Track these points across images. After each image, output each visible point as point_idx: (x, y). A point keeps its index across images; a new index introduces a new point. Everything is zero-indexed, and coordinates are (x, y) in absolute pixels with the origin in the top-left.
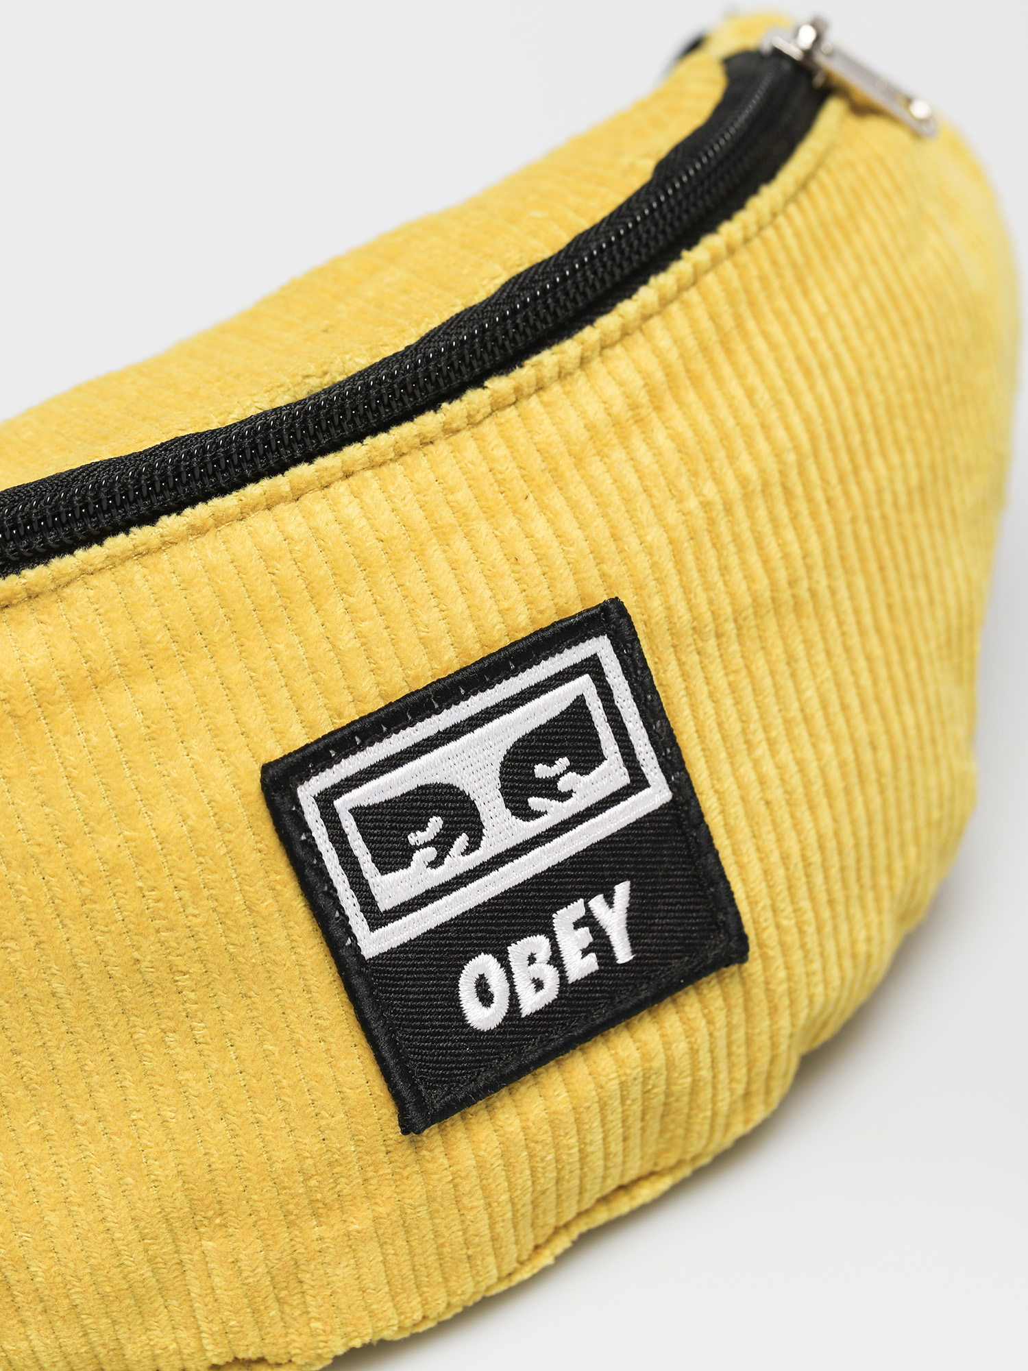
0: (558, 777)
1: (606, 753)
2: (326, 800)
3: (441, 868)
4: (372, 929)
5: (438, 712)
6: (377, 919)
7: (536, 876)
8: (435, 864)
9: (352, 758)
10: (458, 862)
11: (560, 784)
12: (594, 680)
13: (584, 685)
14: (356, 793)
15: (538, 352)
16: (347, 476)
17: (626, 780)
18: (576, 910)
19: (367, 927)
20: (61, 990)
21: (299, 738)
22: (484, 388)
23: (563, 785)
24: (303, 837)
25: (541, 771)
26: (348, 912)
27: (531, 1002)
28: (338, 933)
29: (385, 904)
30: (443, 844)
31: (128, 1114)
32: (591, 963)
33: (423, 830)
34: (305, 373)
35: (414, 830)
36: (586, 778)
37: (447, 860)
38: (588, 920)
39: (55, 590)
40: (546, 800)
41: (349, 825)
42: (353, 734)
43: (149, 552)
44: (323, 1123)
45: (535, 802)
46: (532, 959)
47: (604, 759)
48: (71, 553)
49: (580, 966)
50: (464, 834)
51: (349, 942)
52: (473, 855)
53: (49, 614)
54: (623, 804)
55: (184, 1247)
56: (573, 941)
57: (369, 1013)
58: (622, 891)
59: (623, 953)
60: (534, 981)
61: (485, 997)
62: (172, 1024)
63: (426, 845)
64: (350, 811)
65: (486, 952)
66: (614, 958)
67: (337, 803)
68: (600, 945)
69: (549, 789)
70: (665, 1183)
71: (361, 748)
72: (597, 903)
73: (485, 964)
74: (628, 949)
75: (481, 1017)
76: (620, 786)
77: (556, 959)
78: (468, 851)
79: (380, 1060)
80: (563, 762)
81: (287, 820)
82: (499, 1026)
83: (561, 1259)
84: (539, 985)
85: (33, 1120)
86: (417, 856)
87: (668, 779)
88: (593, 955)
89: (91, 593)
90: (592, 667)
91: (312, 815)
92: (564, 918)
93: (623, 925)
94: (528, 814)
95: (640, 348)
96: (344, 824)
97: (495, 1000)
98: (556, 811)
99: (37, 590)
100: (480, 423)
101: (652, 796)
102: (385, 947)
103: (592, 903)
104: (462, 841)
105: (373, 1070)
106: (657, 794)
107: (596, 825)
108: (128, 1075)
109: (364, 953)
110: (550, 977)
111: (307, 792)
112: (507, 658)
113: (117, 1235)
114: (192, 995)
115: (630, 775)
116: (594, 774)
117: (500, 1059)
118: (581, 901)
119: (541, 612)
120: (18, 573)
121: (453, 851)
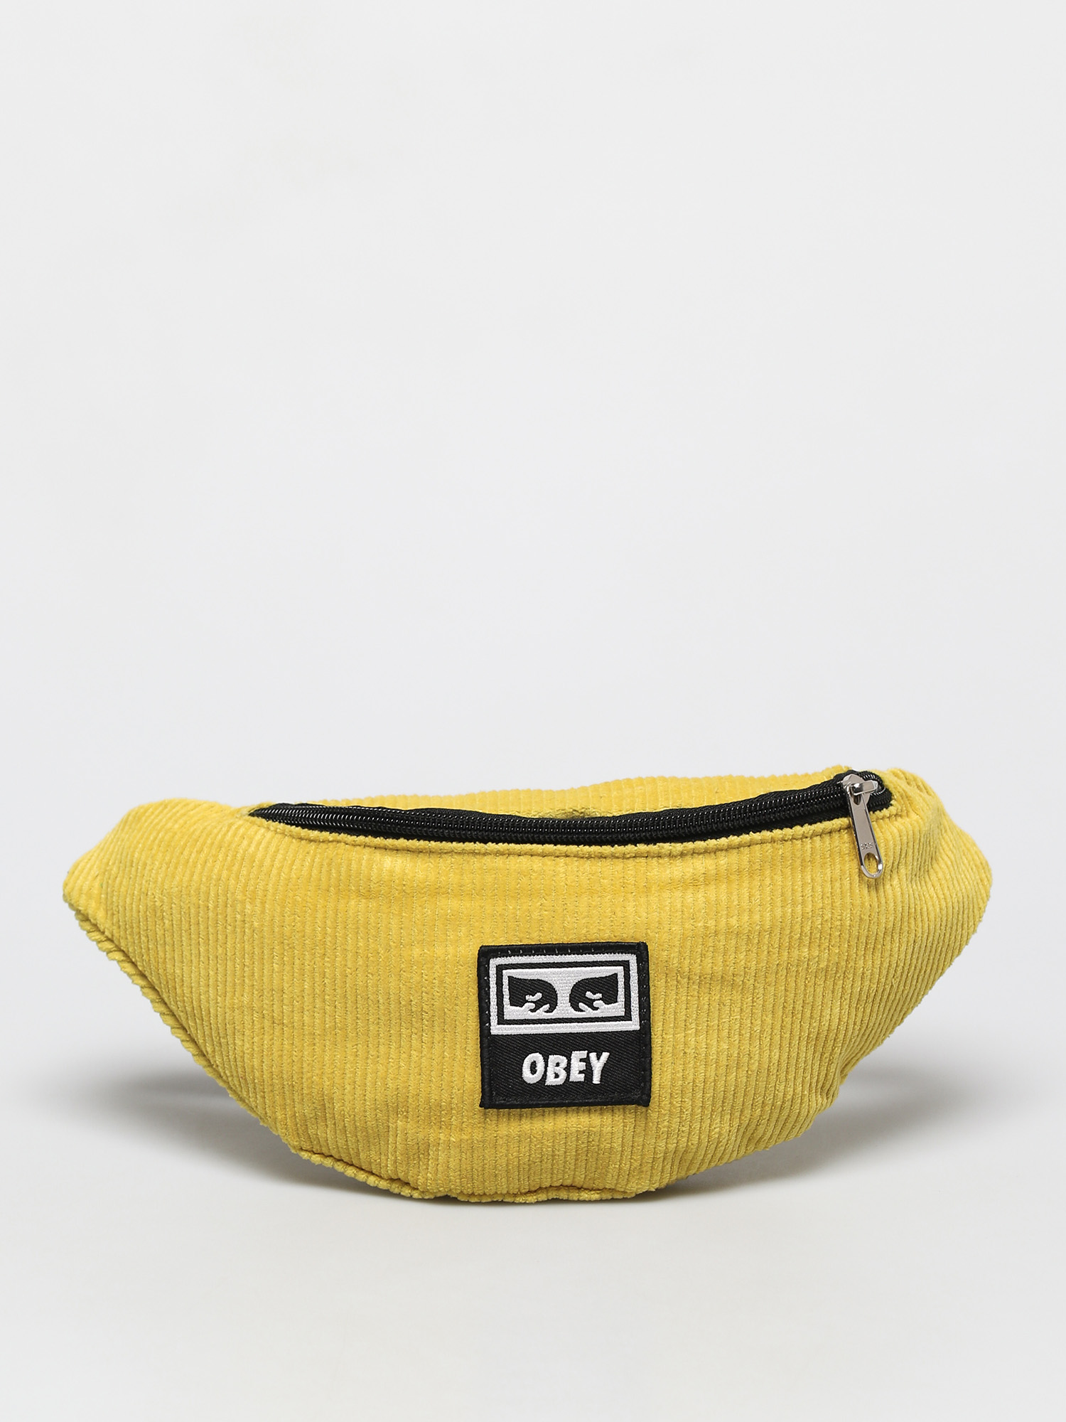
0: (595, 1000)
1: (619, 1000)
2: (500, 969)
3: (534, 1013)
4: (498, 1024)
5: (557, 955)
6: (501, 1021)
7: (571, 1033)
8: (532, 1011)
9: (516, 957)
10: (541, 1013)
11: (594, 1003)
12: (624, 970)
13: (620, 970)
14: (512, 971)
15: (665, 843)
16: (567, 856)
17: (623, 1014)
18: (584, 1054)
19: (496, 1022)
20: (381, 1001)
21: (502, 941)
22: (636, 846)
23: (596, 1004)
24: (486, 978)
25: (589, 994)
26: (492, 1014)
27: (551, 1080)
28: (485, 1019)
29: (507, 1017)
30: (538, 1005)
31: (389, 1058)
32: (581, 1077)
33: (533, 996)
34: (574, 808)
35: (530, 995)
36: (607, 1006)
37: (538, 1011)
38: (586, 1060)
39: (440, 853)
40: (586, 1007)
41: (505, 982)
42: (521, 949)
43: (479, 854)
44: (454, 1091)
45: (581, 1005)
46: (558, 1065)
47: (617, 1002)
48: (452, 842)
49: (577, 1077)
50: (548, 1005)
51: (487, 1025)
52: (548, 1014)
53: (435, 861)
54: (618, 1022)
55: (391, 1120)
56: (577, 1066)
57: (486, 1055)
58: (605, 1055)
59: (596, 1080)
60: (555, 1073)
61: (533, 1070)
62: (416, 1031)
63: (532, 1002)
64: (509, 977)
65: (540, 1053)
66: (592, 1080)
67: (504, 972)
68: (588, 1072)
69: (590, 1003)
70: (595, 1196)
71: (522, 955)
72: (593, 1056)
73: (537, 1057)
74: (599, 1079)
75: (528, 1076)
76: (619, 1015)
77: (568, 1069)
78: (547, 1012)
79: (482, 1075)
80: (599, 995)
81: (482, 968)
82: (535, 1084)
83: (538, 1203)
84: (557, 1076)
85: (355, 1047)
86: (527, 1004)
87: (640, 1022)
88: (584, 1075)
89: (453, 860)
90: (626, 965)
91: (493, 972)
92: (577, 1055)
93: (601, 1069)
94: (577, 1009)
95: (734, 856)
96: (504, 980)
97: (537, 1073)
98: (589, 1012)
99: (434, 850)
100: (628, 858)
101: (631, 1025)
102: (500, 1033)
103: (591, 1055)
104: (547, 1007)
105: (479, 1078)
106: (634, 1025)
107: (603, 1025)
108: (394, 1044)
109: (491, 1031)
110: (563, 1075)
111: (494, 963)
112: (592, 947)
113: (368, 1103)
114: (427, 1023)
115: (625, 1012)
116: (610, 1005)
117: (530, 1097)
118: (586, 1052)
119: (615, 936)
120: (429, 841)
121: (541, 1009)
